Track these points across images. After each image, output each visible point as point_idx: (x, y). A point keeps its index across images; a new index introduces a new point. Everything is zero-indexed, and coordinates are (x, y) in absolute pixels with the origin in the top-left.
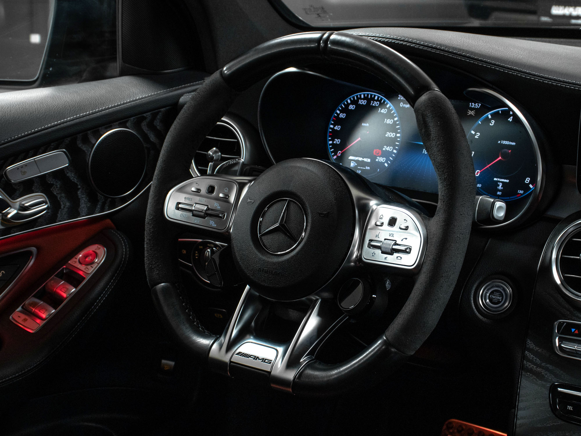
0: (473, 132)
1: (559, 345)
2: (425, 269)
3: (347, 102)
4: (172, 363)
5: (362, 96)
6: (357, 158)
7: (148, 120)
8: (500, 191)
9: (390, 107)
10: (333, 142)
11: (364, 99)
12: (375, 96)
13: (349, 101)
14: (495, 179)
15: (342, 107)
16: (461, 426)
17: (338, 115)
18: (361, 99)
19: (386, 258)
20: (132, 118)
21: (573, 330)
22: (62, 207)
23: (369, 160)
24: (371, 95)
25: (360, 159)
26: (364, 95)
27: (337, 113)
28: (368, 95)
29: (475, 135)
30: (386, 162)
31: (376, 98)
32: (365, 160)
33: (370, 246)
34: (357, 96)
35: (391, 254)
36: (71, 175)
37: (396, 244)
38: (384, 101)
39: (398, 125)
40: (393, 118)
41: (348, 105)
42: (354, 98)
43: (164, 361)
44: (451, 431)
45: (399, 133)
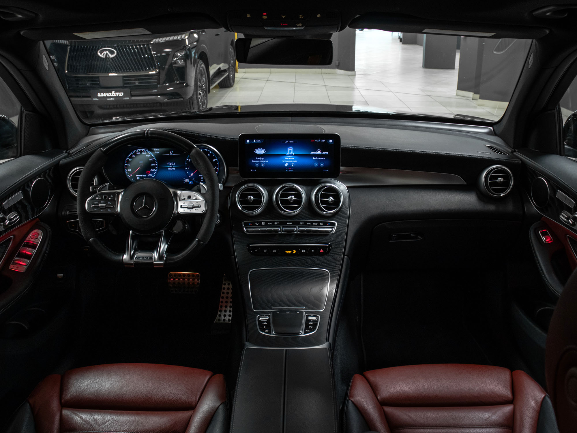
0: (188, 160)
1: (246, 230)
2: (208, 212)
3: (131, 154)
4: (62, 275)
5: (138, 151)
6: (140, 176)
7: (48, 173)
8: (202, 180)
9: (151, 154)
10: (128, 170)
11: (139, 152)
12: (143, 150)
13: (132, 154)
14: (199, 176)
15: (129, 156)
16: (175, 274)
17: (128, 160)
18: (138, 152)
19: (190, 211)
20: (42, 173)
21: (250, 224)
22: (23, 216)
23: (145, 176)
24: (142, 150)
25: (141, 176)
26: (139, 150)
27: (127, 159)
28: (140, 150)
29: (189, 160)
30: (153, 175)
31: (144, 151)
32: (143, 176)
33: (181, 207)
34: (135, 151)
35: (192, 209)
36: (25, 202)
37: (193, 205)
38: (148, 152)
39: (155, 160)
40: (153, 158)
41: (132, 155)
42: (134, 152)
43: (58, 275)
44: (172, 277)
45: (156, 163)
